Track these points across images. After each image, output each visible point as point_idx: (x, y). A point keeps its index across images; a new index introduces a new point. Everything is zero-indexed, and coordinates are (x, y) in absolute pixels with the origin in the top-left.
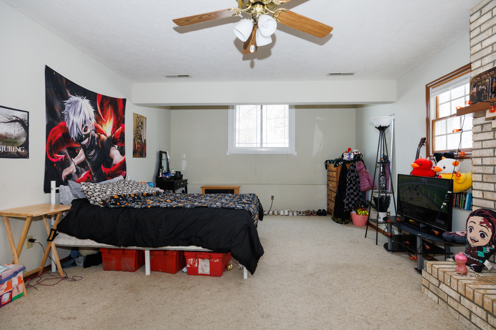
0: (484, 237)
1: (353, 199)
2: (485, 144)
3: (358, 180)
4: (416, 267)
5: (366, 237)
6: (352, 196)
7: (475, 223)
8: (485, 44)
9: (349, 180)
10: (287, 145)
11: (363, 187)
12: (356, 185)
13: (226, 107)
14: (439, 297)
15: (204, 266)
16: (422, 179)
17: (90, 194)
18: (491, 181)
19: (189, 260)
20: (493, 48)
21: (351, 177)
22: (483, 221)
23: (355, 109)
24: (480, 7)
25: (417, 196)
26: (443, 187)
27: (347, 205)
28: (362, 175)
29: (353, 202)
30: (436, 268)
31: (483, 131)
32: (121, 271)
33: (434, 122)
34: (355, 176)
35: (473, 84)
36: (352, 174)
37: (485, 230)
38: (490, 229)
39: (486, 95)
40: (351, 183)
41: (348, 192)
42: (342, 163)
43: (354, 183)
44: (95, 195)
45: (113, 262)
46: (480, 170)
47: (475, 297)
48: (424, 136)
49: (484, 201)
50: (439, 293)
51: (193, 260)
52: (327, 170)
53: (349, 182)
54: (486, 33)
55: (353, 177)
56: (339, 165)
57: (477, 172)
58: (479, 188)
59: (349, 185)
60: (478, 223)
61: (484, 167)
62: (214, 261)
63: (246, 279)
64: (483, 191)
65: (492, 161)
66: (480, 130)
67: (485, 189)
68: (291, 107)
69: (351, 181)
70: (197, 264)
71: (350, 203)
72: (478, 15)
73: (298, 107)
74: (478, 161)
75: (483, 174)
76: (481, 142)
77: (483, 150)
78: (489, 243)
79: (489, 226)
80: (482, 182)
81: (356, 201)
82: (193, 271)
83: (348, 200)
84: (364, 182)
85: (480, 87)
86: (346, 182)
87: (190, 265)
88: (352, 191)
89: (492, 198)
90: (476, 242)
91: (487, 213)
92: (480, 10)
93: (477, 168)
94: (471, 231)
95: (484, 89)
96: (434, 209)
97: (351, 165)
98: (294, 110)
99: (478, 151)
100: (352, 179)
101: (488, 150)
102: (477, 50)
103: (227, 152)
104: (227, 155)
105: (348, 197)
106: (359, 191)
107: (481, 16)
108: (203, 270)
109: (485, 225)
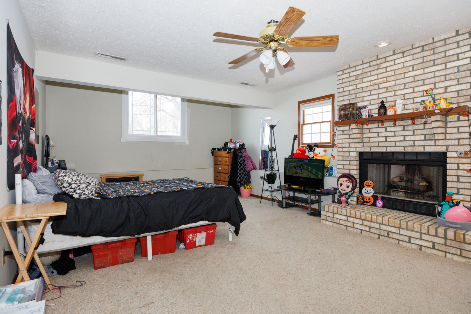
0: (349, 187)
1: (243, 178)
2: (345, 141)
3: (245, 163)
4: (308, 213)
5: (260, 203)
6: (243, 175)
7: (343, 181)
8: (345, 89)
9: (240, 163)
10: (179, 134)
11: (248, 168)
12: (244, 167)
13: (120, 92)
14: (333, 222)
15: (201, 238)
16: (305, 160)
17: (75, 187)
18: (348, 160)
19: (189, 236)
20: (349, 92)
21: (240, 161)
22: (347, 180)
23: (230, 108)
24: (343, 69)
25: (301, 171)
26: (319, 164)
27: (239, 182)
28: (247, 160)
29: (244, 180)
30: (332, 207)
31: (344, 134)
32: (118, 264)
33: (302, 125)
34: (243, 160)
35: (341, 109)
36: (241, 159)
37: (349, 184)
38: (351, 183)
39: (350, 117)
40: (241, 165)
41: (240, 172)
42: (233, 150)
43: (243, 165)
44: (81, 188)
45: (109, 257)
46: (342, 154)
47: (357, 215)
48: (297, 134)
49: (344, 170)
50: (333, 220)
51: (193, 235)
52: (213, 156)
53: (240, 165)
54: (346, 84)
55: (242, 161)
56: (231, 152)
57: (340, 155)
58: (341, 164)
59: (240, 167)
60: (345, 181)
61: (344, 152)
62: (209, 232)
63: (231, 241)
64: (343, 165)
65: (348, 149)
66: (342, 133)
67: (344, 164)
68: (183, 100)
69: (241, 164)
70: (195, 238)
71: (242, 180)
72: (341, 73)
73: (189, 101)
74: (341, 150)
75: (343, 156)
76: (342, 140)
77: (344, 144)
78: (351, 190)
79: (351, 182)
80: (343, 160)
81: (245, 179)
82: (192, 245)
83: (240, 178)
84: (249, 164)
85: (347, 112)
86: (237, 165)
87: (190, 240)
88: (242, 171)
89: (348, 168)
90: (344, 191)
91: (348, 176)
92: (343, 70)
93: (340, 153)
94: (341, 185)
95: (349, 113)
96: (313, 178)
97: (240, 152)
98: (186, 103)
99: (341, 144)
100: (241, 163)
101: (346, 144)
102: (341, 91)
103: (121, 139)
104: (121, 142)
105: (240, 176)
106: (246, 172)
107: (343, 74)
108: (200, 242)
109: (348, 181)
